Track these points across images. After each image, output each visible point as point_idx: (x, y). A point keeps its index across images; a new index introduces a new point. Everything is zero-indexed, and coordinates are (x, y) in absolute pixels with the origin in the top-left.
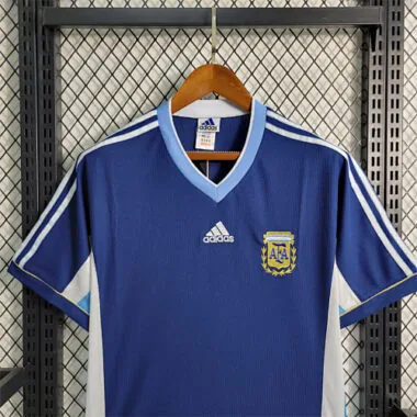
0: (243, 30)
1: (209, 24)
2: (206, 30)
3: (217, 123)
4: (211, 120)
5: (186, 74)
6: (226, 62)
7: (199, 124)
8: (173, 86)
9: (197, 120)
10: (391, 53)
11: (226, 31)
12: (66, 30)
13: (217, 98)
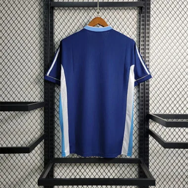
0: (106, 8)
1: (97, 6)
2: (96, 8)
5: (90, 21)
10: (147, 15)
11: (101, 8)
12: (56, 8)
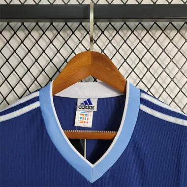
3: (95, 103)
4: (89, 100)
6: (103, 51)
7: (79, 104)
8: (58, 70)
9: (77, 99)
13: (95, 80)
